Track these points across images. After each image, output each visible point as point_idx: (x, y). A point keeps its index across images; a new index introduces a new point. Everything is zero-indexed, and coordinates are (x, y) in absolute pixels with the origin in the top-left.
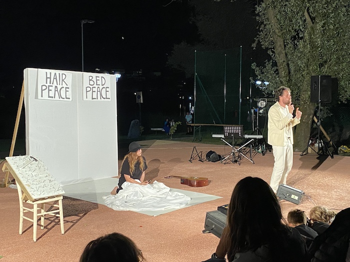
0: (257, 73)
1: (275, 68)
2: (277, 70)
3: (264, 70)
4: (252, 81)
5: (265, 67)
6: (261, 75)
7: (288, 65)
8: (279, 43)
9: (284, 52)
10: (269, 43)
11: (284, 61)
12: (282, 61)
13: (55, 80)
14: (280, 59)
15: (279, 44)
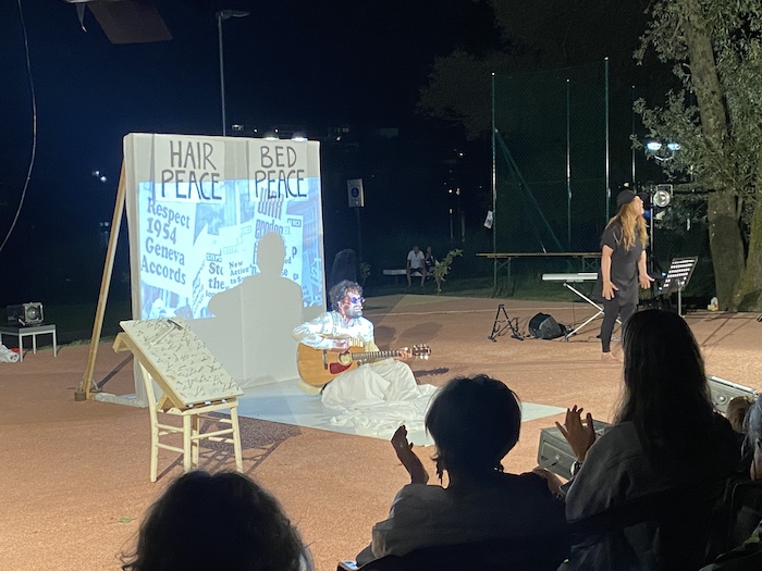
0: (648, 123)
1: (693, 109)
2: (697, 114)
3: (666, 116)
4: (636, 145)
5: (668, 108)
6: (659, 127)
7: (724, 100)
8: (701, 46)
9: (712, 69)
10: (677, 47)
11: (713, 93)
12: (709, 91)
13: (189, 157)
14: (704, 87)
15: (699, 49)
